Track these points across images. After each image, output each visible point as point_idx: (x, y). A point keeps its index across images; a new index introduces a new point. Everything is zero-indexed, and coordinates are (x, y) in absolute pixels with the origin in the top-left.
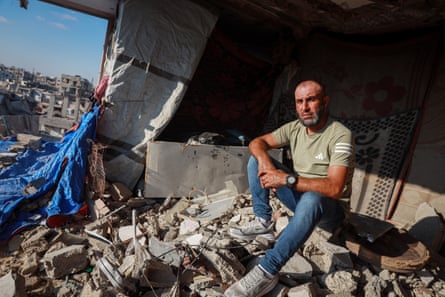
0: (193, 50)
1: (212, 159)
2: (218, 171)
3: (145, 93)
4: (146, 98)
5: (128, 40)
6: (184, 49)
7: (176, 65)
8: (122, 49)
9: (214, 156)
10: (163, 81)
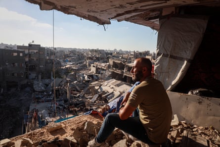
0: (193, 43)
1: (198, 104)
2: (202, 112)
3: (169, 69)
4: (170, 70)
5: (160, 46)
6: (188, 43)
7: (184, 52)
8: (158, 50)
9: (200, 103)
10: (178, 61)
